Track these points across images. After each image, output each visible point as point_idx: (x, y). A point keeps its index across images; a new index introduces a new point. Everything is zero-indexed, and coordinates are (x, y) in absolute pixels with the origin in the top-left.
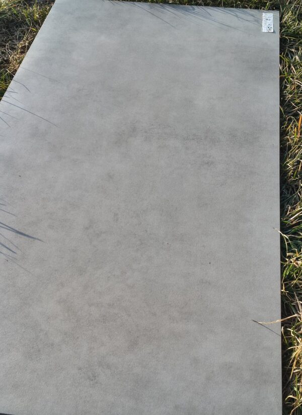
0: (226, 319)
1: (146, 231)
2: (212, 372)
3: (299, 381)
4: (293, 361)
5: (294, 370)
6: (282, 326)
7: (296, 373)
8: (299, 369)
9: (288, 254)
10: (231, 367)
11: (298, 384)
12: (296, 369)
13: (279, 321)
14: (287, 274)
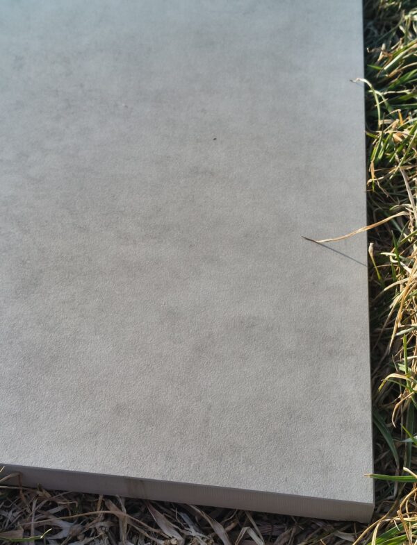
0: (246, 236)
1: (82, 86)
2: (209, 337)
3: (410, 353)
4: (395, 314)
5: (399, 330)
6: (369, 240)
7: (402, 336)
8: (411, 327)
9: (380, 123)
10: (253, 326)
11: (409, 358)
12: (403, 329)
13: (363, 229)
14: (380, 157)
